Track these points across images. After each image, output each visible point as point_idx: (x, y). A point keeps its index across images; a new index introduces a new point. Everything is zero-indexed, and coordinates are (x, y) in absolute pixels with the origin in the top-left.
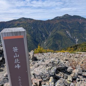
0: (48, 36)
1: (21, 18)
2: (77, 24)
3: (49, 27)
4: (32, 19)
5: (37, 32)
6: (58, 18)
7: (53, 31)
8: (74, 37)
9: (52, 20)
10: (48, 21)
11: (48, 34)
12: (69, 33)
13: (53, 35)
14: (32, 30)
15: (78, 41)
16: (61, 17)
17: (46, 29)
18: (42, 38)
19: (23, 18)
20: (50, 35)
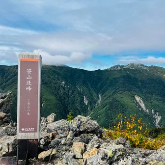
0: (95, 103)
2: (158, 83)
3: (99, 85)
5: (73, 93)
6: (119, 68)
7: (106, 93)
8: (153, 110)
11: (95, 98)
12: (141, 101)
13: (106, 101)
14: (62, 87)
15: (161, 120)
16: (125, 67)
17: (92, 87)
18: (81, 107)
20: (99, 102)
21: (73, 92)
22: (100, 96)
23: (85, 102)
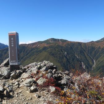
0: (91, 67)
1: (50, 39)
3: (93, 53)
4: (66, 41)
7: (99, 59)
9: (98, 42)
10: (91, 44)
11: (91, 63)
13: (100, 65)
14: (65, 56)
17: (88, 55)
19: (52, 39)
20: (94, 66)
21: (73, 59)
22: (94, 61)
23: (83, 66)
